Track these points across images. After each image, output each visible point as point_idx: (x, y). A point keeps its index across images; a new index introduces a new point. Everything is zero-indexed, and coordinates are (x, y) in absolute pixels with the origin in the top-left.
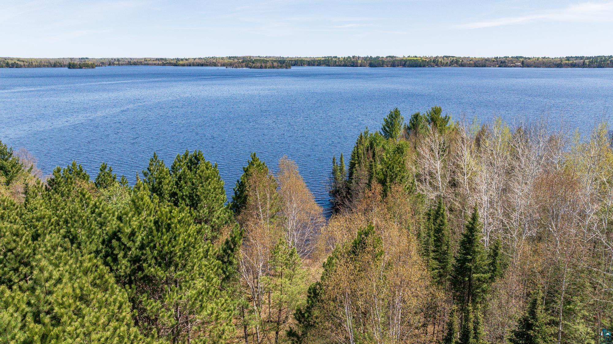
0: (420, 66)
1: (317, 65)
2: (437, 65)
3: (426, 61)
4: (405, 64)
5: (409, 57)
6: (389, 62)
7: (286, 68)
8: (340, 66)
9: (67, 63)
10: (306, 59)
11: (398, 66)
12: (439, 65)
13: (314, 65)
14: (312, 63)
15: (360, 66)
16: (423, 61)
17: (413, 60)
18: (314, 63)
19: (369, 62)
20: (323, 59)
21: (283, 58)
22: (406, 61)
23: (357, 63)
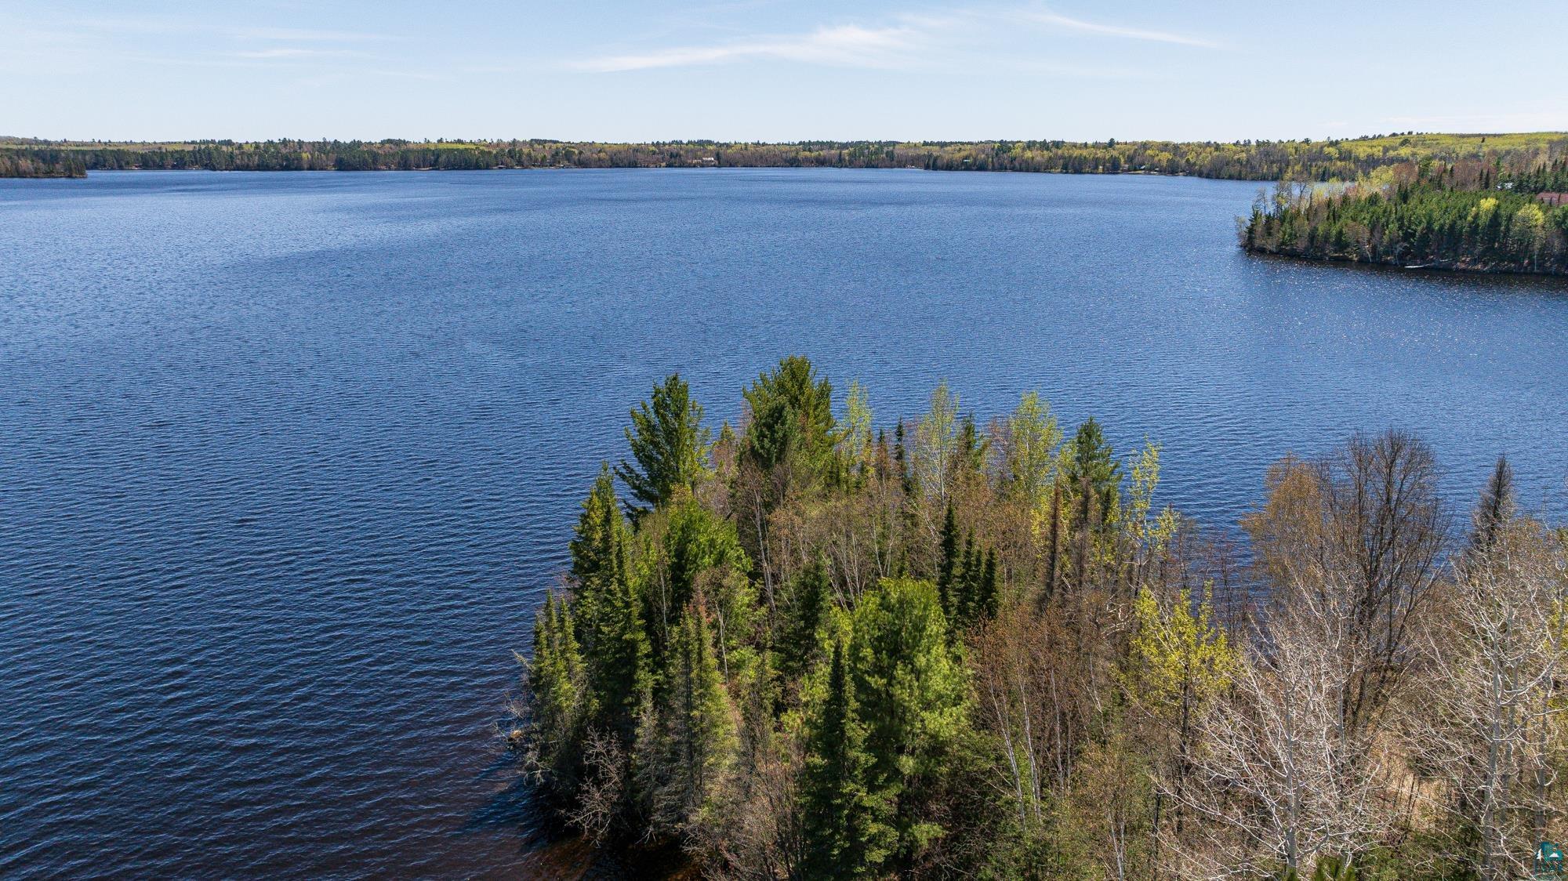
0: (477, 167)
1: (174, 167)
2: (520, 163)
3: (490, 153)
4: (436, 161)
5: (440, 141)
6: (393, 155)
7: (70, 177)
8: (247, 168)
10: (131, 148)
11: (418, 167)
12: (526, 163)
13: (162, 167)
14: (154, 162)
15: (311, 168)
16: (482, 152)
17: (458, 150)
18: (162, 159)
19: (334, 156)
20: (190, 148)
21: (46, 142)
22: (437, 153)
23: (299, 159)
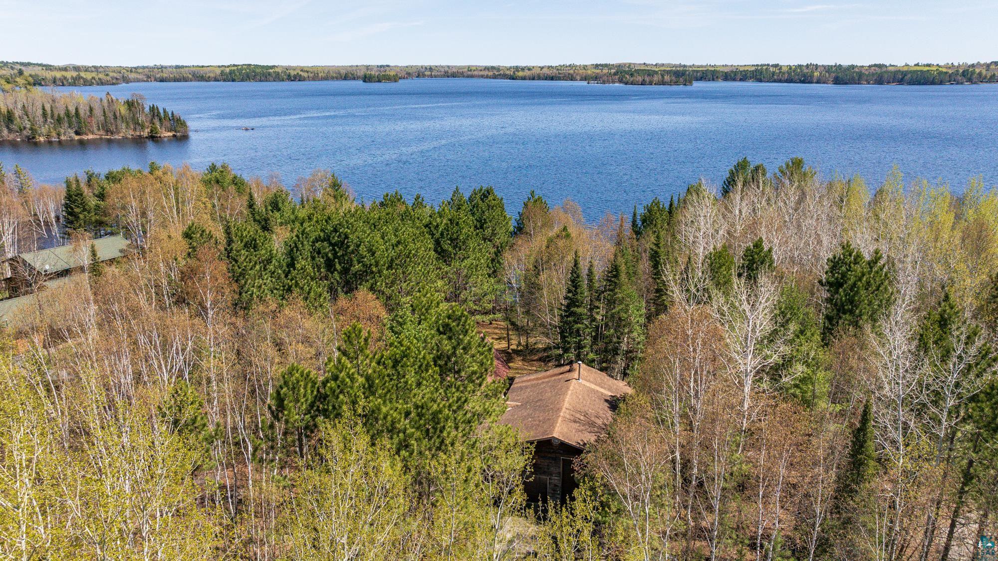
0: (933, 83)
1: (741, 80)
2: (970, 80)
3: (946, 73)
4: (902, 79)
5: (917, 65)
6: (873, 74)
7: (685, 85)
8: (780, 81)
9: (361, 73)
10: (721, 69)
11: (888, 83)
12: (974, 80)
13: (734, 80)
14: (730, 76)
15: (818, 82)
16: (940, 73)
17: (921, 71)
18: (735, 75)
19: (833, 75)
20: (753, 68)
21: (685, 66)
22: (904, 74)
23: (812, 76)
